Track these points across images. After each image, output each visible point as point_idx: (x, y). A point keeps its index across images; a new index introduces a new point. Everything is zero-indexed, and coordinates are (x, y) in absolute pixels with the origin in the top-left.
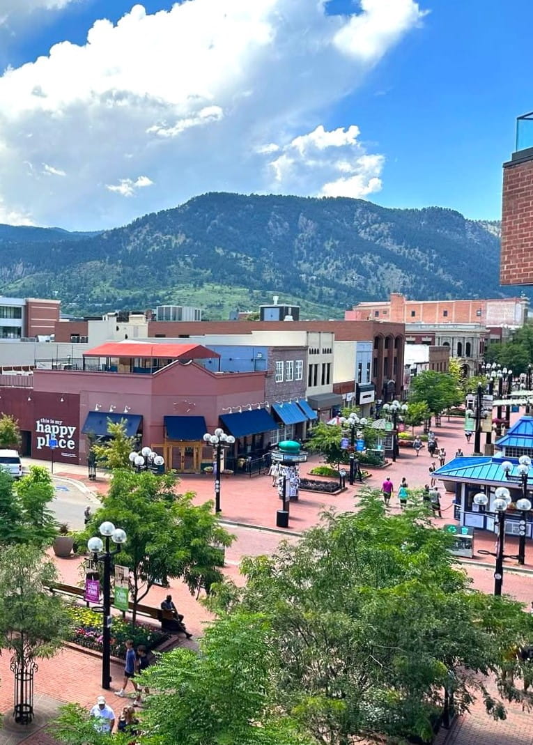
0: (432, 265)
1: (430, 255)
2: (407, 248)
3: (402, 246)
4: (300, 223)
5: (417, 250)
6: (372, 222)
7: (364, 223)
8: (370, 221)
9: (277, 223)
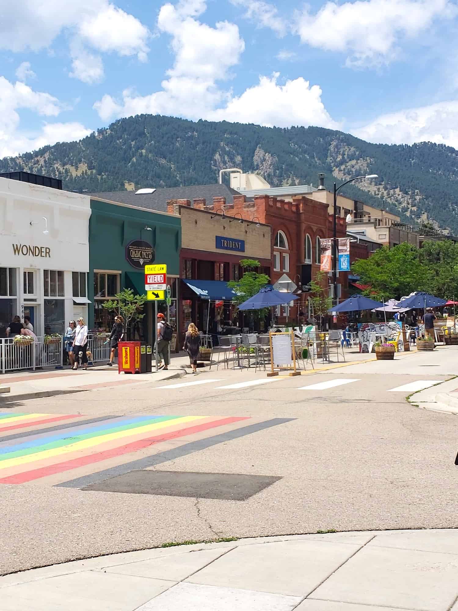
0: (415, 209)
1: (413, 197)
2: (386, 188)
3: (382, 187)
4: (256, 158)
5: (397, 190)
6: (348, 157)
7: (338, 159)
8: (346, 156)
9: (226, 158)
